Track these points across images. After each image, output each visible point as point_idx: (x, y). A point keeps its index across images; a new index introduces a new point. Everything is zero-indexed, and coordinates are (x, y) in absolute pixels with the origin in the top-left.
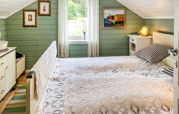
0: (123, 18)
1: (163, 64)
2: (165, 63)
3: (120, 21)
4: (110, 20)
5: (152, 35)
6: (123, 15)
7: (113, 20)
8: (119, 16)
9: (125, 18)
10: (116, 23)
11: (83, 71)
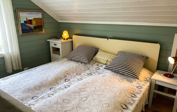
0: (41, 22)
1: (94, 62)
2: (96, 61)
3: (39, 25)
4: (28, 25)
5: (72, 38)
6: (41, 19)
7: (31, 24)
8: (37, 20)
9: (43, 22)
10: (35, 28)
11: (36, 92)
